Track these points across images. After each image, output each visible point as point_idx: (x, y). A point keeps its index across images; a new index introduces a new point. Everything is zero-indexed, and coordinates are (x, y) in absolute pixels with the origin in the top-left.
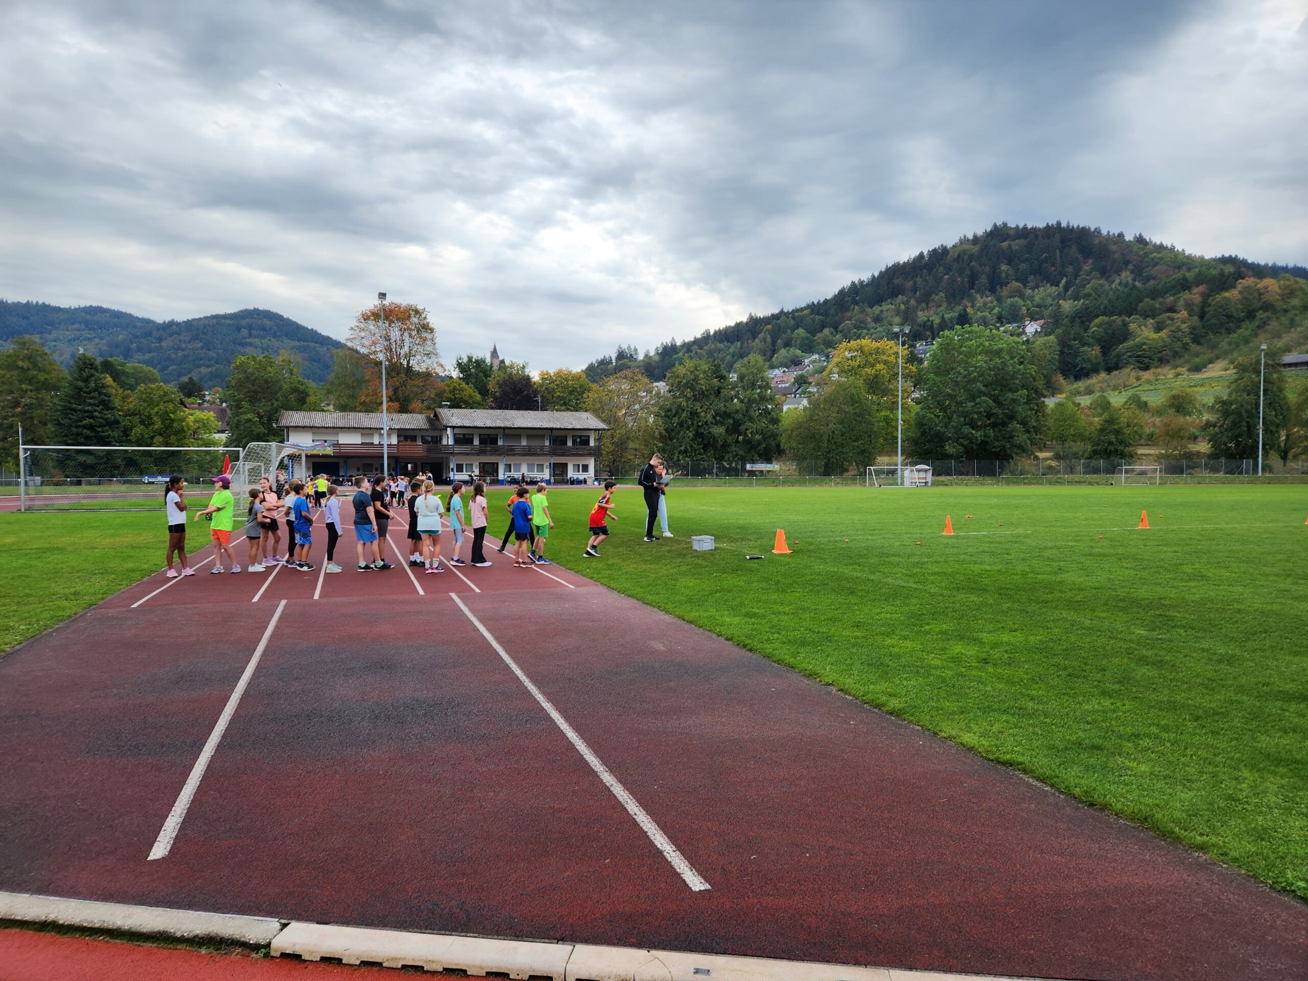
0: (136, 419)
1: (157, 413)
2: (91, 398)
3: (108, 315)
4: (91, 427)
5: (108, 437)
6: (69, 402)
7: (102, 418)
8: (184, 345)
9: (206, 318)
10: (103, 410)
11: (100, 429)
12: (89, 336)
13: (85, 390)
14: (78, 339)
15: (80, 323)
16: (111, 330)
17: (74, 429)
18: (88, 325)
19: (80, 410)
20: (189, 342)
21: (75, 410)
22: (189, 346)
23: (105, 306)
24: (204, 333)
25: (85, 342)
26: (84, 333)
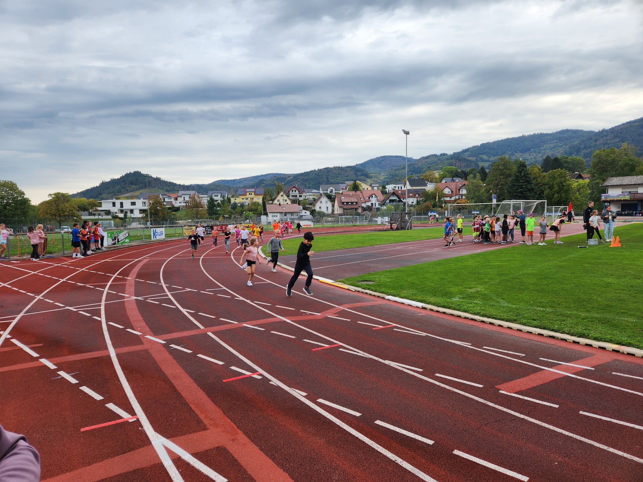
0: (547, 187)
1: (556, 183)
2: (522, 180)
3: (570, 133)
4: (521, 192)
5: (528, 196)
6: (513, 182)
7: (526, 188)
8: (609, 142)
9: (623, 124)
10: (527, 184)
11: (525, 193)
12: (561, 145)
13: (520, 176)
14: (556, 147)
15: (557, 139)
16: (572, 140)
17: (514, 194)
18: (560, 139)
19: (517, 185)
20: (612, 139)
21: (515, 185)
22: (612, 141)
23: (569, 129)
24: (621, 133)
25: (558, 148)
26: (558, 144)
